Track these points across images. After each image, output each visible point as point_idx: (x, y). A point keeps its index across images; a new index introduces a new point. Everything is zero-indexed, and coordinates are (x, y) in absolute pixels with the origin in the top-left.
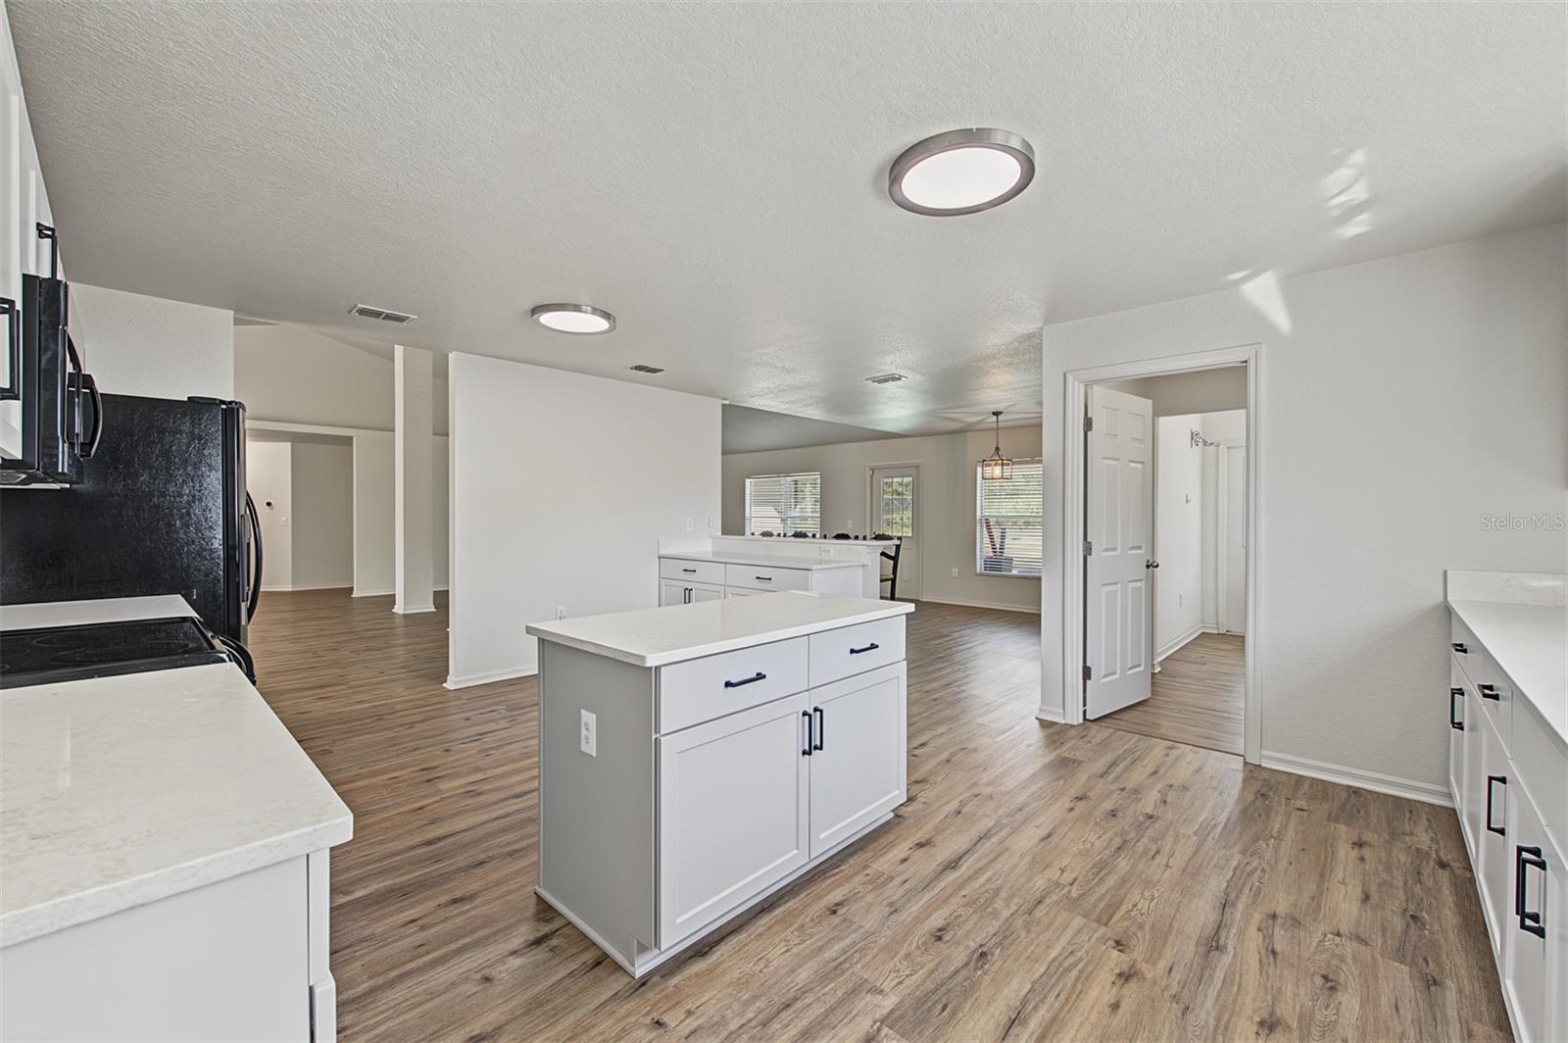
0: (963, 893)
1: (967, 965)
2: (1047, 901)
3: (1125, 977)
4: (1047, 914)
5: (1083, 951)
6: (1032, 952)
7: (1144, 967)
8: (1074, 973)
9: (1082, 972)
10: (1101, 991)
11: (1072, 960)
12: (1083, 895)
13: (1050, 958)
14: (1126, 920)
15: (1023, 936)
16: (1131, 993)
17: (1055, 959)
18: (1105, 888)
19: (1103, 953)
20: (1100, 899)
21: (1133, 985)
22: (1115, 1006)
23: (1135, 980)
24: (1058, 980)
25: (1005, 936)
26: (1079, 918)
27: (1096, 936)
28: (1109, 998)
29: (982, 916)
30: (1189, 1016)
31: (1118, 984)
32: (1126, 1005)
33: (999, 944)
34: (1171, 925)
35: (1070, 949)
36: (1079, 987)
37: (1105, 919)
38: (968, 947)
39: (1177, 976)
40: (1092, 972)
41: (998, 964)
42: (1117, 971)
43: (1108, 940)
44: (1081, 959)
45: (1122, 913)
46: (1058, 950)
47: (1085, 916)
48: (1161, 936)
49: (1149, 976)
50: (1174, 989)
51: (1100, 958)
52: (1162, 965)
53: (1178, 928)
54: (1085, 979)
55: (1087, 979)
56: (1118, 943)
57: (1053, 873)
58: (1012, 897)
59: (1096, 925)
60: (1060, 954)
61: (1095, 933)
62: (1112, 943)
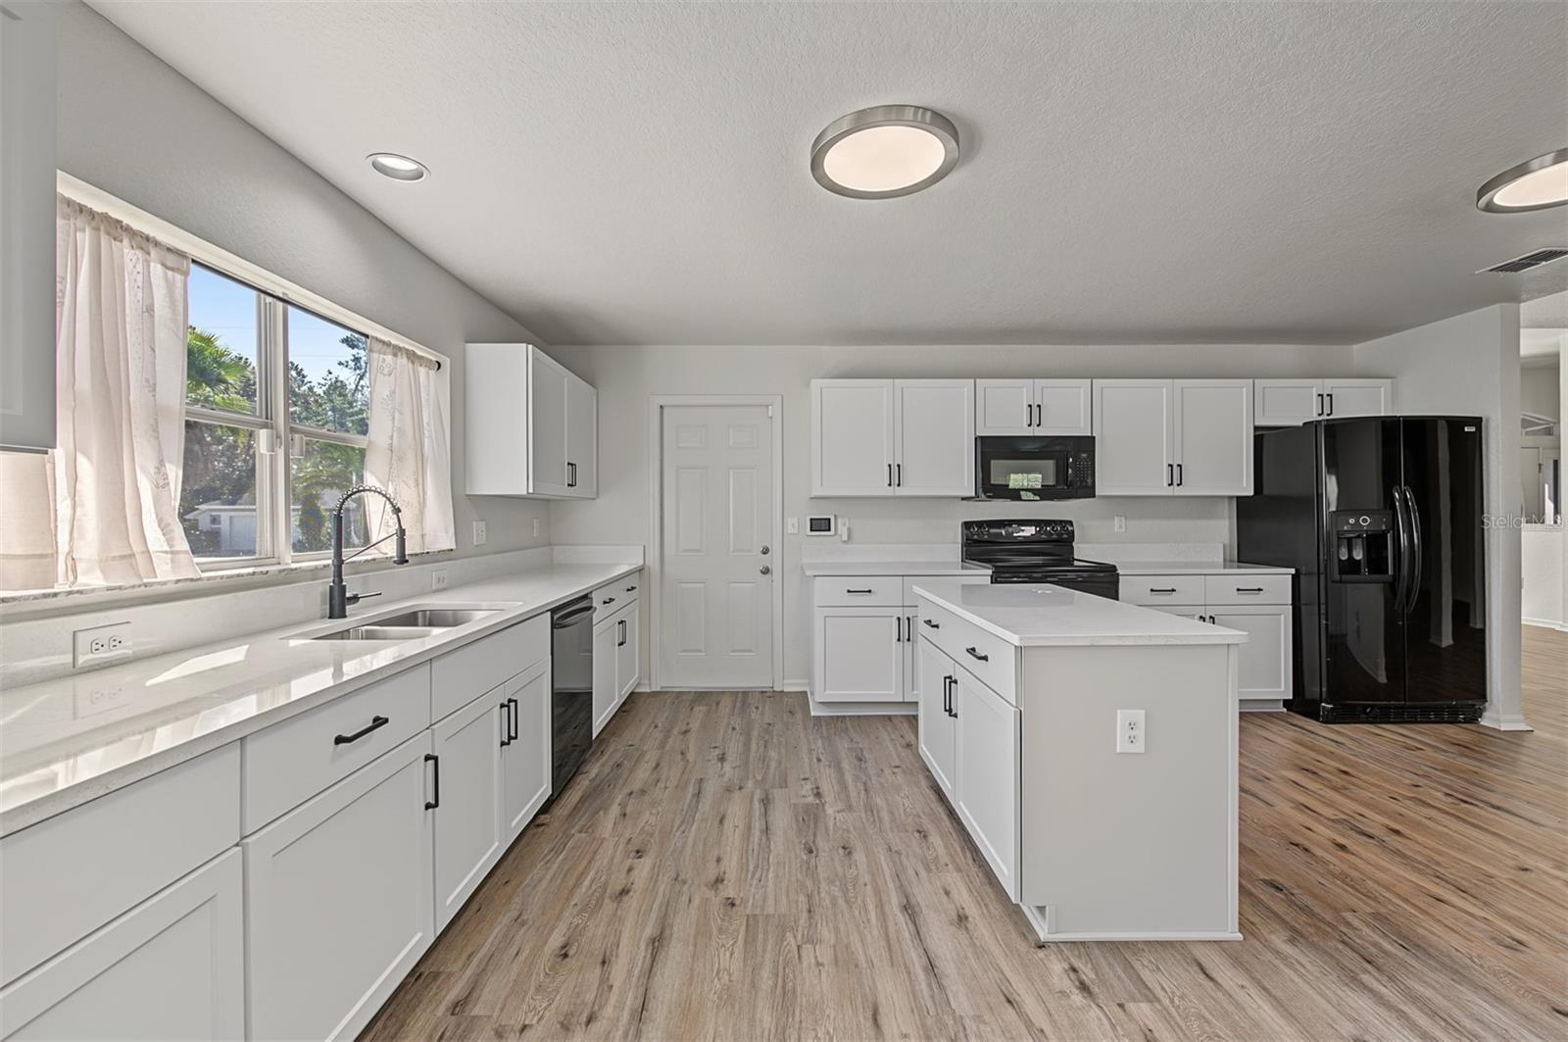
0: (869, 887)
1: (814, 842)
2: (805, 914)
3: (719, 880)
4: (797, 902)
5: (754, 885)
6: (784, 869)
7: (710, 894)
8: (751, 868)
9: (747, 871)
10: (731, 866)
11: (757, 875)
12: (782, 942)
13: (771, 870)
14: (735, 931)
15: (799, 875)
16: (712, 872)
17: (768, 870)
18: (767, 962)
19: (740, 891)
20: (765, 940)
21: (713, 878)
22: (719, 860)
23: (712, 882)
24: (758, 860)
25: (811, 871)
26: (772, 912)
27: (751, 902)
28: (725, 862)
29: (837, 876)
30: (674, 875)
31: (721, 874)
32: (712, 865)
33: (808, 863)
34: (695, 946)
35: (762, 882)
36: (744, 860)
37: (751, 921)
38: (824, 851)
39: (685, 898)
40: (741, 872)
41: (798, 851)
42: (726, 882)
43: (741, 903)
44: (752, 878)
45: (740, 937)
46: (770, 877)
47: (768, 916)
48: (702, 932)
49: (704, 888)
50: (685, 888)
51: (740, 886)
52: (696, 902)
53: (688, 946)
54: (743, 867)
55: (742, 869)
56: (733, 905)
57: (825, 954)
58: (834, 904)
59: (755, 913)
60: (767, 875)
61: (753, 904)
62: (737, 902)
